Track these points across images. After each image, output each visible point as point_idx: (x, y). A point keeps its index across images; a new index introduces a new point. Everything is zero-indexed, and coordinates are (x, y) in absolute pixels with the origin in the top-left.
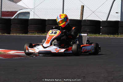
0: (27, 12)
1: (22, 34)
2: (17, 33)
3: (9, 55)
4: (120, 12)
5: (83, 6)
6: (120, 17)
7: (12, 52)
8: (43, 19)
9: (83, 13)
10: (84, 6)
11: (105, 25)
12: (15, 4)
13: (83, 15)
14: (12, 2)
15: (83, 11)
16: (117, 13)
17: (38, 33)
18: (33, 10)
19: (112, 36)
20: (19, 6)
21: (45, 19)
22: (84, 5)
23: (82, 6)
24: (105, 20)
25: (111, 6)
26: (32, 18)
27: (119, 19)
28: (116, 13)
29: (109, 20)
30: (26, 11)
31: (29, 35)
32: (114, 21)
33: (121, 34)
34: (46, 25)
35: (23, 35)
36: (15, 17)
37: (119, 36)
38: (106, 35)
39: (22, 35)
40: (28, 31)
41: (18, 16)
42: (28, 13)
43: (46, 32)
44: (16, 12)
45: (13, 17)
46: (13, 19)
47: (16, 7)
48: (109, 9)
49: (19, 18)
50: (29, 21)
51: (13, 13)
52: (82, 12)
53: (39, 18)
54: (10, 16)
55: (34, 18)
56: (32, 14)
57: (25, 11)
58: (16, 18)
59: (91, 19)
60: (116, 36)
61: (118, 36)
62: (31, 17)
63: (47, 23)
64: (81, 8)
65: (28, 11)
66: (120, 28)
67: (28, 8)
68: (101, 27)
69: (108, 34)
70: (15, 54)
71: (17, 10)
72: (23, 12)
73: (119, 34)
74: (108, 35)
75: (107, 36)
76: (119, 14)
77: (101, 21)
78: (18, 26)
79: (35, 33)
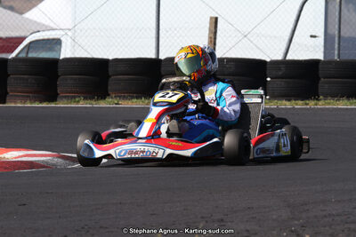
0: (53, 39)
1: (41, 102)
2: (25, 99)
3: (4, 162)
4: (321, 33)
5: (214, 20)
6: (322, 49)
7: (12, 155)
8: (100, 57)
9: (215, 38)
10: (216, 19)
11: (280, 73)
12: (17, 15)
13: (215, 44)
14: (9, 12)
15: (215, 33)
16: (315, 37)
17: (85, 98)
18: (70, 33)
19: (299, 105)
20: (31, 21)
21: (105, 57)
22: (216, 16)
23: (211, 18)
24: (279, 57)
25: (294, 17)
26: (68, 56)
27: (319, 55)
28: (312, 36)
29: (289, 57)
30: (51, 37)
31: (61, 104)
32: (305, 61)
33: (326, 96)
34: (110, 77)
35: (44, 105)
36: (19, 53)
37: (322, 104)
38: (284, 102)
39: (40, 105)
40: (58, 94)
41: (26, 50)
42: (57, 42)
43: (109, 95)
44: (21, 39)
45: (13, 55)
46: (13, 59)
47: (20, 24)
48: (292, 26)
49: (30, 55)
50: (60, 64)
51: (13, 42)
52: (212, 35)
53: (89, 56)
54: (3, 52)
55: (73, 56)
56: (68, 43)
57: (46, 37)
58: (20, 56)
59: (239, 56)
60: (311, 104)
61: (316, 104)
62: (66, 52)
63: (111, 70)
64: (208, 25)
65: (56, 37)
66: (322, 79)
67: (55, 27)
68: (269, 79)
69: (288, 97)
70: (19, 159)
71: (23, 35)
72: (41, 38)
73: (321, 97)
74: (289, 100)
75: (286, 104)
76: (321, 41)
77: (268, 60)
78: (27, 79)
79: (77, 99)
